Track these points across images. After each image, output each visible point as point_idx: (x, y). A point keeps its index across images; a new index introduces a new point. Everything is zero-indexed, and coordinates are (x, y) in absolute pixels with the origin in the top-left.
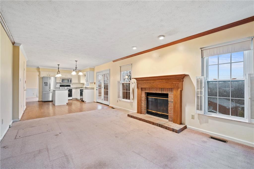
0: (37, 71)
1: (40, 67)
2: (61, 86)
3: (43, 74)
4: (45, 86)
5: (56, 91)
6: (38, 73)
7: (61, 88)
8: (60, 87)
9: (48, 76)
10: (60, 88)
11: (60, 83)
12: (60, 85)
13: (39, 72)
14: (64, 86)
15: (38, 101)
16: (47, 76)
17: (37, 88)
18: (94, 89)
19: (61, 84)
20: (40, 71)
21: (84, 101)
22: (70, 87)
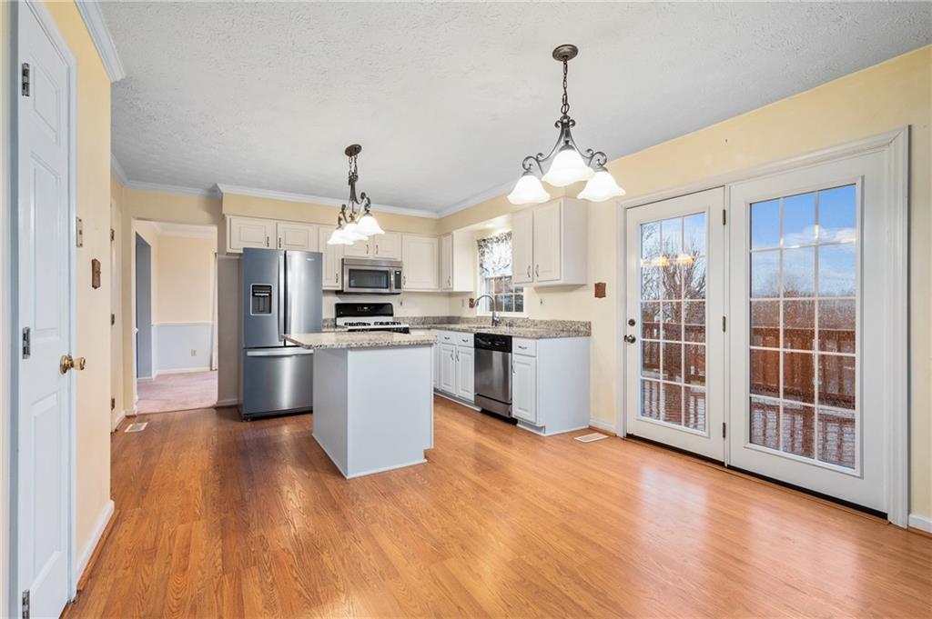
0: (205, 216)
1: (222, 187)
2: (342, 310)
3: (245, 235)
4: (257, 310)
5: (350, 354)
6: (215, 229)
7: (341, 321)
8: (338, 315)
9: (273, 246)
10: (336, 326)
11: (337, 292)
12: (338, 306)
13: (220, 220)
14: (359, 309)
15: (217, 408)
16: (266, 247)
17: (211, 322)
18: (588, 334)
19: (340, 301)
20: (223, 218)
21: (514, 422)
22: (390, 319)
